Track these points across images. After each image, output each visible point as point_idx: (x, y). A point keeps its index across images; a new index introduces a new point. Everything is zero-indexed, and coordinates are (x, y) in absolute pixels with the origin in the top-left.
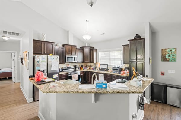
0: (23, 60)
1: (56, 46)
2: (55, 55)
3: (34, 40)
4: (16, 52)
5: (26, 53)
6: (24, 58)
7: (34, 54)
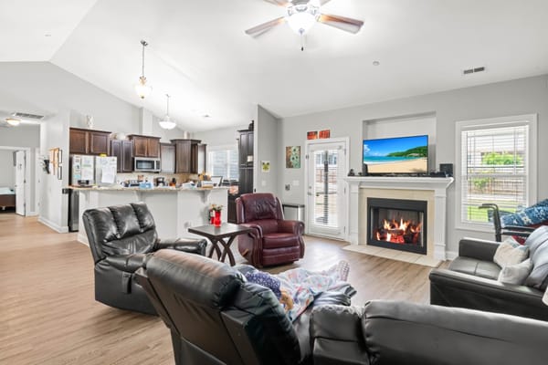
0: (51, 165)
1: (115, 138)
2: (111, 155)
3: (71, 129)
4: (28, 149)
5: (56, 152)
6: (51, 160)
7: (71, 153)
